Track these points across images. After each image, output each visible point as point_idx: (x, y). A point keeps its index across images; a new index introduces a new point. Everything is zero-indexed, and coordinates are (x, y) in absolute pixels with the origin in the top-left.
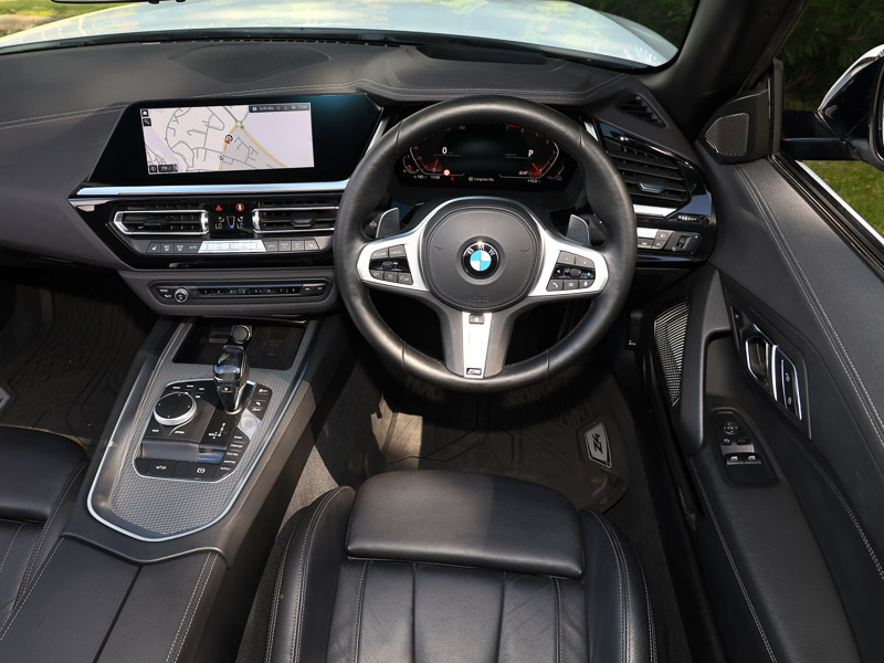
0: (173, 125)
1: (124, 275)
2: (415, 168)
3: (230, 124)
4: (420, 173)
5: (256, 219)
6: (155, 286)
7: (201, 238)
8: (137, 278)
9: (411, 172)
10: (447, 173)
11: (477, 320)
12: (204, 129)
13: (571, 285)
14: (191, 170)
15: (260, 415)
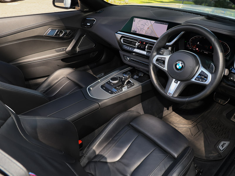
0: (139, 22)
1: (120, 51)
2: (190, 46)
3: (150, 24)
4: (190, 47)
5: (147, 47)
6: (124, 55)
7: (135, 48)
8: (121, 53)
9: (188, 47)
10: (197, 49)
11: (176, 82)
12: (144, 25)
13: (201, 80)
14: (139, 33)
15: (128, 88)
